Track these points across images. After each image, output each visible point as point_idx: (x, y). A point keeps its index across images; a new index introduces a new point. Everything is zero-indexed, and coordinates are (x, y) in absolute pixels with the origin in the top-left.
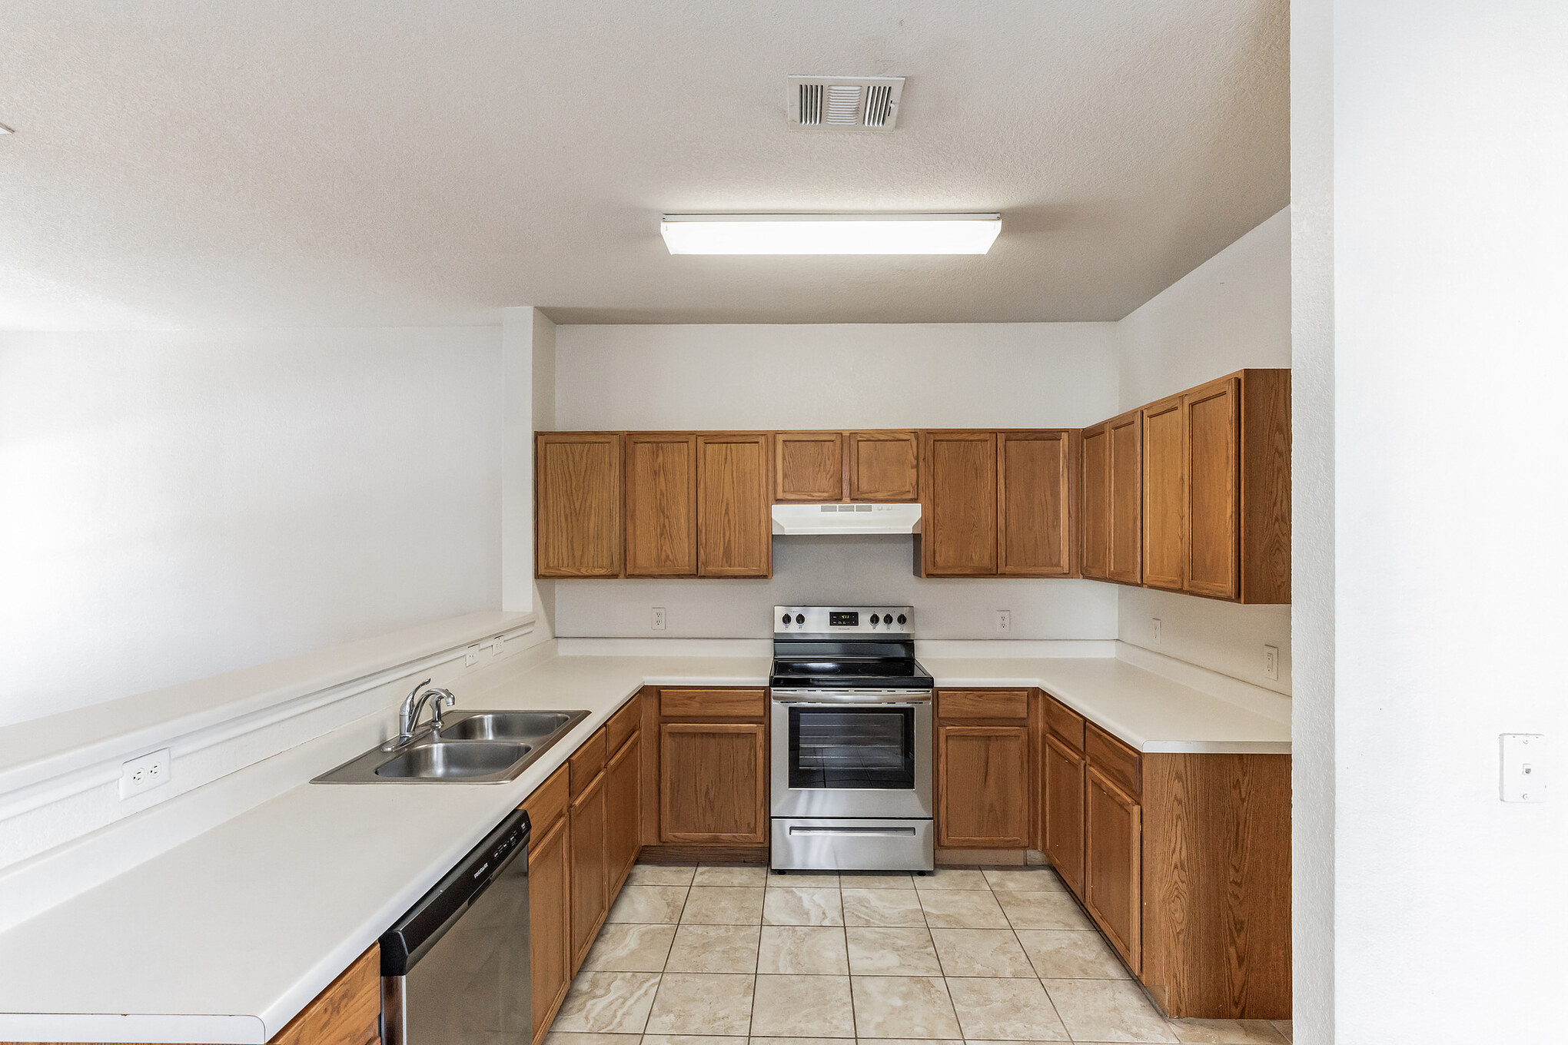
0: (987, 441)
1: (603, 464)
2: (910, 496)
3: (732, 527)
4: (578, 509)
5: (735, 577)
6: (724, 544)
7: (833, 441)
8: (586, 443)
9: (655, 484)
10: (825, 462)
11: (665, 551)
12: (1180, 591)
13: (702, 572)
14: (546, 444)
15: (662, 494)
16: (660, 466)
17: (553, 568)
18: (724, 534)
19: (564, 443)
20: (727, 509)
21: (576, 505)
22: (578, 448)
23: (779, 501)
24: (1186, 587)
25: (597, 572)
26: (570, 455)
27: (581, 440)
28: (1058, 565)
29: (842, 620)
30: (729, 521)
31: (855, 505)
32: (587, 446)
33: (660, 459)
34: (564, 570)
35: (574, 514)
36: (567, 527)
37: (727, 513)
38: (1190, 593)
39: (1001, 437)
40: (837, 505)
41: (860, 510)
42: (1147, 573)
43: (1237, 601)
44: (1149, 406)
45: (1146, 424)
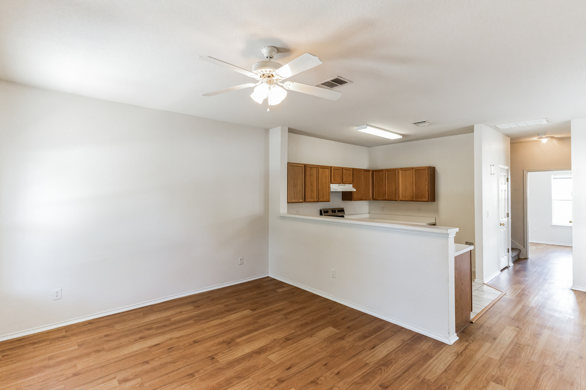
0: (361, 171)
1: (301, 172)
2: (352, 183)
3: (324, 189)
6: (323, 193)
8: (297, 166)
9: (311, 178)
10: (339, 174)
11: (312, 195)
12: (412, 201)
13: (319, 200)
14: (291, 166)
15: (312, 181)
16: (311, 173)
18: (323, 191)
20: (323, 185)
23: (331, 183)
25: (300, 201)
26: (294, 169)
28: (369, 197)
33: (311, 171)
34: (293, 201)
35: (295, 185)
36: (293, 189)
38: (414, 201)
39: (363, 171)
40: (341, 184)
41: (344, 185)
42: (401, 198)
43: (428, 201)
44: (401, 169)
45: (400, 172)
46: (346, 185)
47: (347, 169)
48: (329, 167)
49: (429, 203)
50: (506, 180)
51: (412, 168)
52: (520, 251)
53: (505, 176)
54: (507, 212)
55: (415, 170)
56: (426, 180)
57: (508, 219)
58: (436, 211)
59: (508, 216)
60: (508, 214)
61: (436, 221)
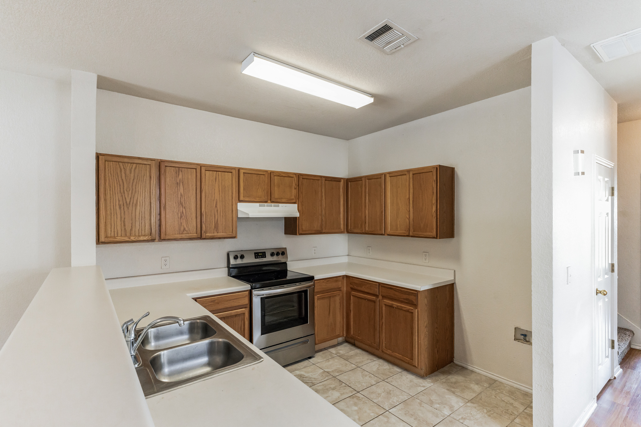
0: (319, 180)
1: (145, 176)
2: (294, 201)
3: (219, 214)
4: (128, 203)
5: (220, 238)
6: (215, 222)
7: (264, 175)
8: (134, 163)
9: (178, 190)
10: (261, 184)
11: (183, 226)
12: (408, 236)
13: (204, 236)
14: (105, 161)
15: (181, 195)
16: (180, 181)
17: (111, 237)
18: (215, 216)
19: (118, 162)
20: (216, 204)
21: (127, 200)
22: (128, 167)
23: (240, 201)
24: (411, 234)
25: (142, 238)
26: (123, 170)
27: (131, 161)
28: (340, 228)
29: (260, 256)
30: (217, 211)
31: (273, 204)
32: (134, 165)
33: (180, 176)
34: (119, 239)
35: (125, 204)
36: (121, 212)
37: (216, 206)
38: (412, 236)
39: (323, 179)
40: (266, 204)
41: (275, 206)
42: (389, 230)
43: (436, 238)
44: (389, 173)
45: (388, 179)
46: (280, 205)
47: (284, 175)
48: (234, 168)
49: (438, 240)
50: (608, 192)
51: (409, 171)
52: (634, 334)
53: (606, 182)
54: (610, 262)
55: (413, 174)
56: (433, 193)
57: (612, 277)
58: (456, 257)
59: (613, 271)
60: (613, 265)
61: (455, 278)
